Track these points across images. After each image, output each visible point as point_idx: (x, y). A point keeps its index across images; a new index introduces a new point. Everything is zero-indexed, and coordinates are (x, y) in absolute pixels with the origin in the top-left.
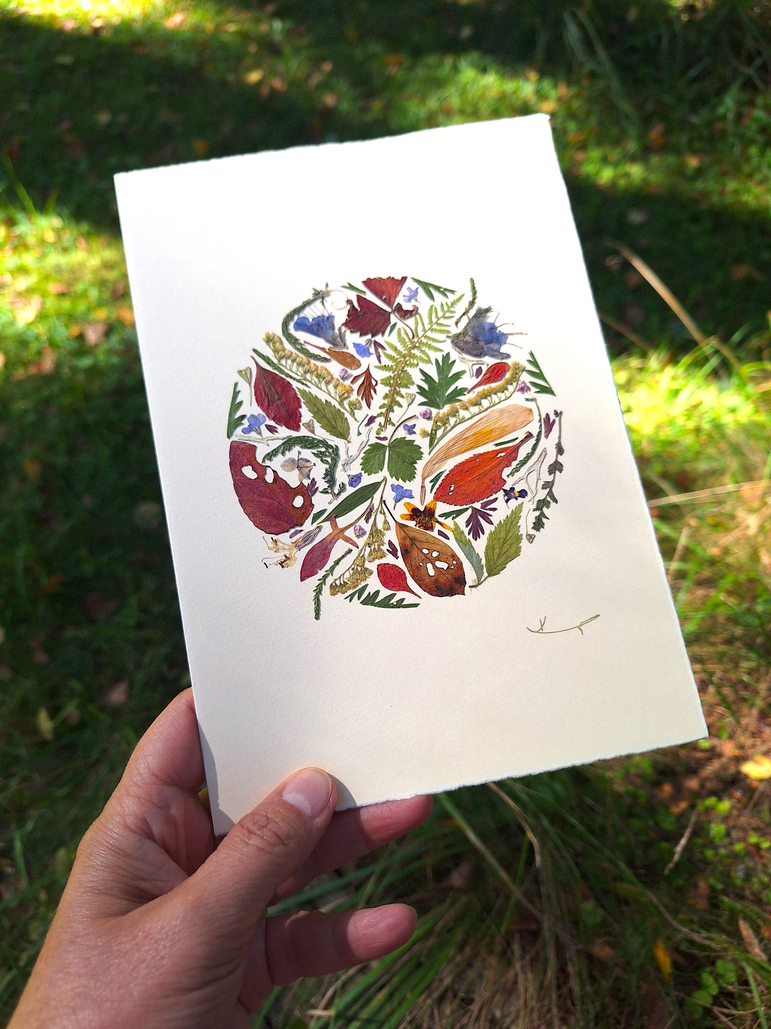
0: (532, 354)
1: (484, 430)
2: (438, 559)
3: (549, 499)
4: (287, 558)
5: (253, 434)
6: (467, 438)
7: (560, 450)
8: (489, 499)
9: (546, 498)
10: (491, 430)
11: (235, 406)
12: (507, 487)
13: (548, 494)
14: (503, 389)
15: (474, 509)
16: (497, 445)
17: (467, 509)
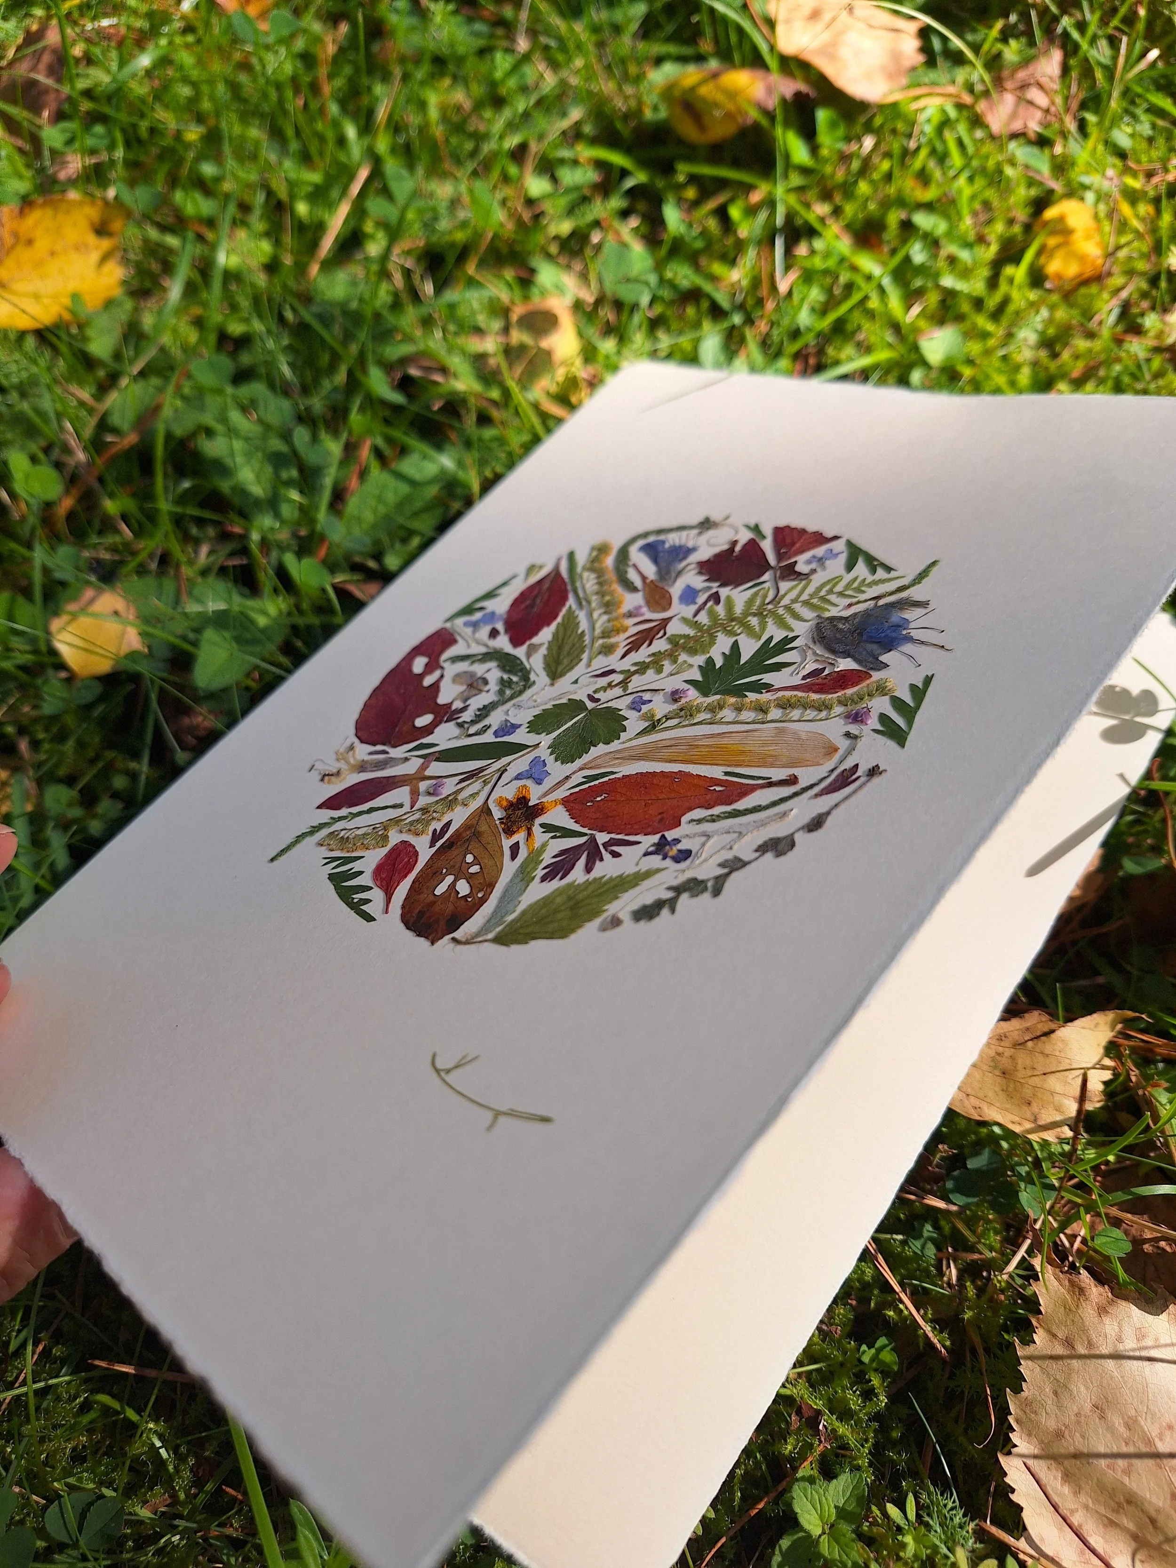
0: (928, 680)
1: (734, 747)
2: (470, 878)
3: (710, 884)
4: (338, 773)
5: (469, 630)
6: (697, 746)
7: (816, 824)
8: (627, 838)
9: (708, 880)
10: (744, 752)
11: (490, 595)
12: (670, 835)
13: (717, 878)
14: (826, 706)
15: (593, 839)
16: (727, 774)
17: (584, 835)
